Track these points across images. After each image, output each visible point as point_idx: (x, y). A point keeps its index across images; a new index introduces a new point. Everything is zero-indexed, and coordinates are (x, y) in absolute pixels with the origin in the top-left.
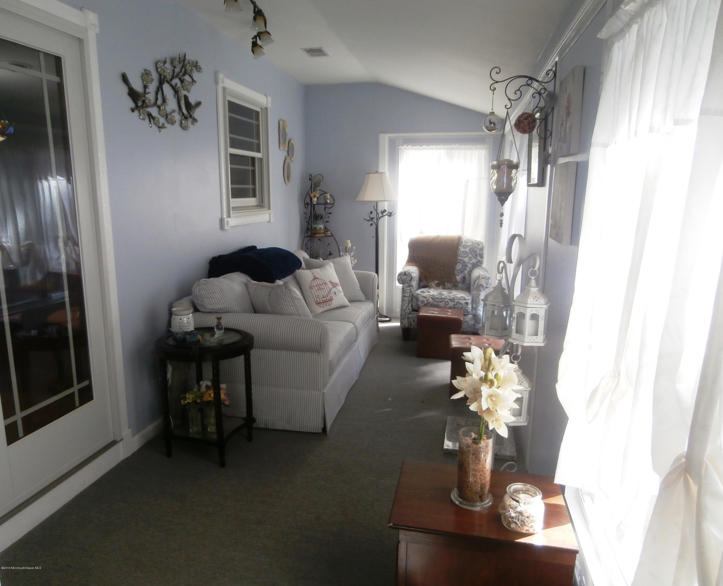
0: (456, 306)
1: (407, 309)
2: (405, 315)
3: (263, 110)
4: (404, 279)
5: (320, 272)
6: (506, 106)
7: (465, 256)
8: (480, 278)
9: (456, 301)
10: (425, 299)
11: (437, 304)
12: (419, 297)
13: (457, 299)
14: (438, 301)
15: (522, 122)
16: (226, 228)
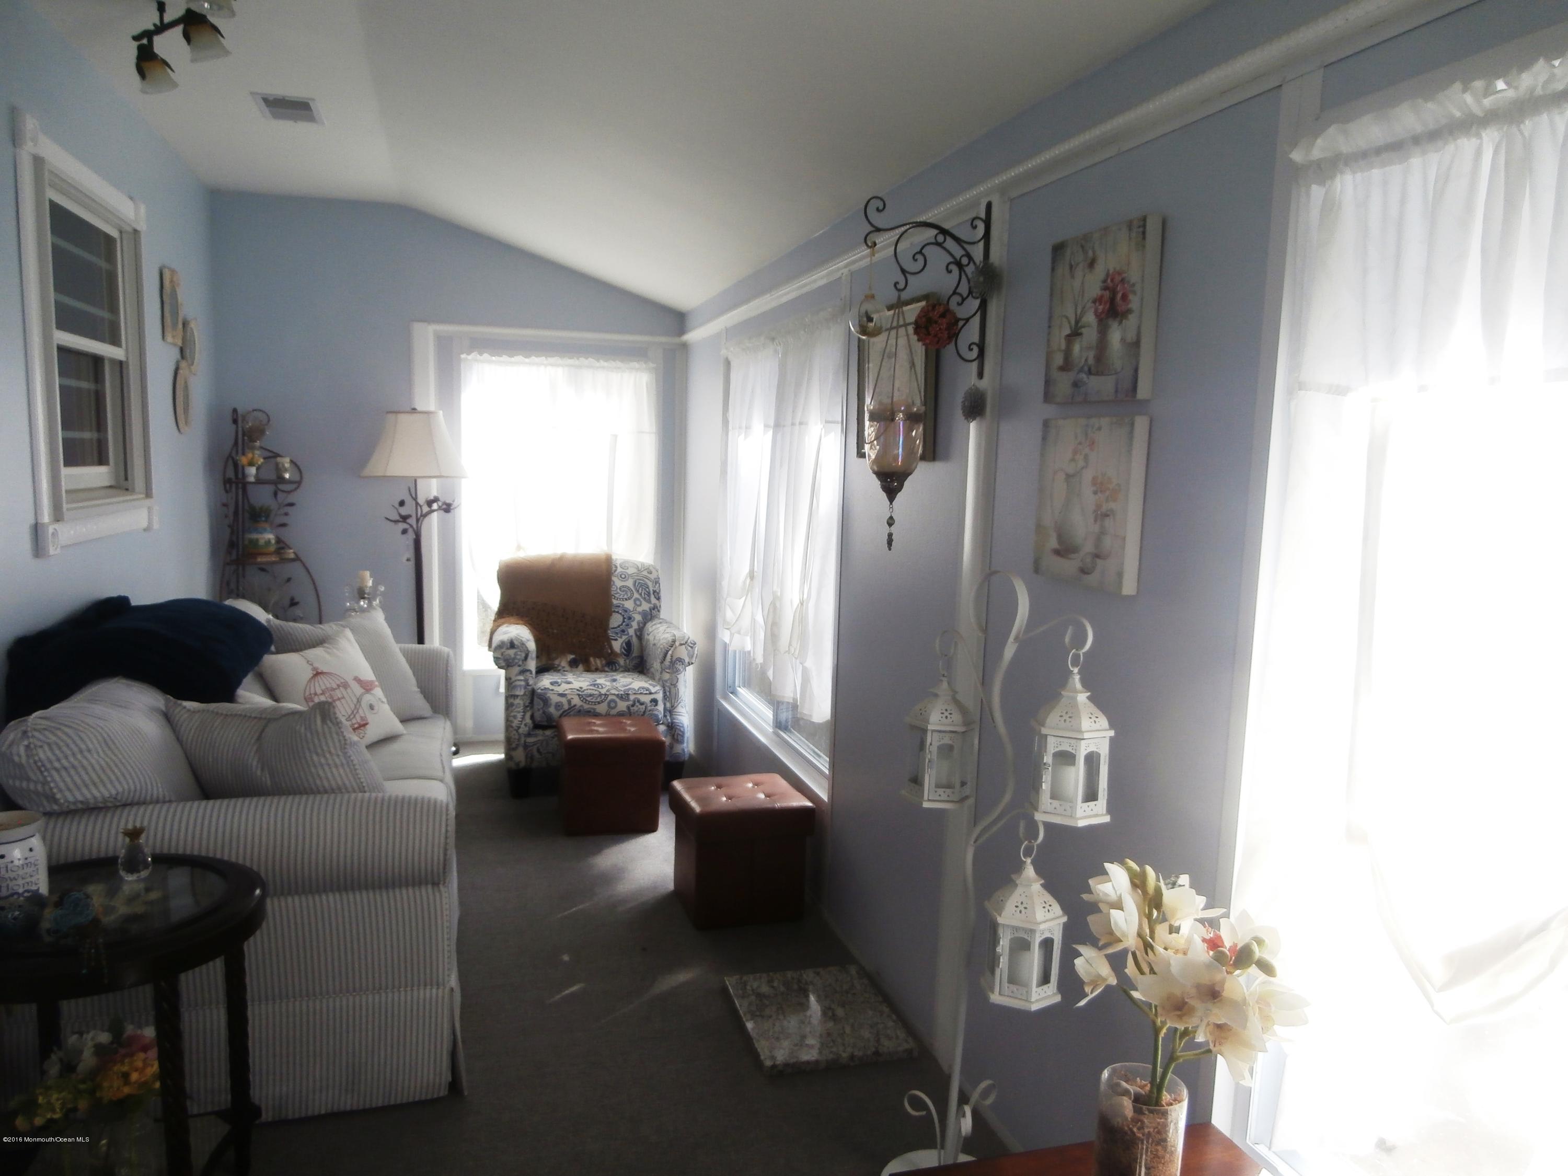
0: (632, 708)
1: (521, 724)
2: (519, 740)
3: (124, 235)
4: (510, 656)
5: (327, 656)
6: (897, 285)
7: (626, 597)
8: (677, 644)
9: (632, 697)
10: (564, 700)
11: (592, 708)
12: (549, 697)
13: (635, 694)
14: (592, 702)
15: (936, 322)
16: (52, 552)
